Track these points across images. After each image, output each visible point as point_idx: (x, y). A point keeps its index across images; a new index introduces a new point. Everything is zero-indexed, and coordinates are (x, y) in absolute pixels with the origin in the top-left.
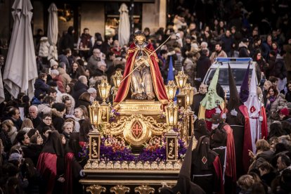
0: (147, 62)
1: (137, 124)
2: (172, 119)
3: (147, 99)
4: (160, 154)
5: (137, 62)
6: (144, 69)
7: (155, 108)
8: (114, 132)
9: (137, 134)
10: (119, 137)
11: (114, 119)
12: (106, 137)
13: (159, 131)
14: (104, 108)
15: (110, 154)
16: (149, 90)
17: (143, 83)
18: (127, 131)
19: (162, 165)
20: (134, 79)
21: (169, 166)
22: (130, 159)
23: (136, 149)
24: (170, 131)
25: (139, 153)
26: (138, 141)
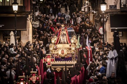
0: (65, 32)
1: (63, 51)
2: (73, 49)
3: (65, 43)
4: (70, 59)
5: (62, 33)
7: (67, 46)
8: (56, 53)
9: (63, 54)
10: (57, 54)
11: (56, 49)
12: (54, 54)
13: (69, 52)
14: (53, 46)
16: (65, 41)
17: (63, 39)
18: (60, 52)
19: (71, 62)
20: (61, 38)
21: (73, 62)
22: (61, 60)
24: (73, 52)
25: (63, 59)
26: (63, 56)
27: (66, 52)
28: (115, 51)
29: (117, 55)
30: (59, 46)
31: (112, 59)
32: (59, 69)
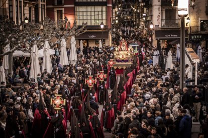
0: (125, 44)
1: (123, 55)
2: (129, 54)
3: (124, 51)
4: (127, 61)
5: (123, 44)
6: (124, 45)
7: (126, 52)
8: (119, 57)
9: (123, 57)
10: (119, 58)
12: (117, 58)
13: (127, 57)
14: (117, 53)
15: (118, 61)
17: (124, 48)
18: (121, 57)
19: (128, 63)
20: (122, 47)
23: (122, 60)
24: (129, 57)
25: (123, 61)
26: (123, 59)
27: (125, 57)
28: (158, 51)
29: (159, 53)
30: (120, 52)
31: (156, 55)
32: (120, 67)
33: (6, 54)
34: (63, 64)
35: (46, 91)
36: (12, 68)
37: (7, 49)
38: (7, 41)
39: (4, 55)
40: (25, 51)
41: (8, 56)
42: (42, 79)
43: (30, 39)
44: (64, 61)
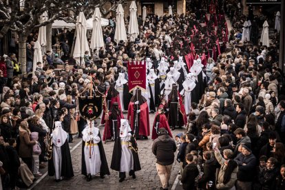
33: (43, 25)
34: (120, 40)
35: (95, 74)
36: (51, 44)
37: (44, 17)
38: (44, 7)
39: (41, 26)
40: (68, 21)
41: (45, 27)
42: (90, 58)
43: (75, 5)
44: (121, 35)
